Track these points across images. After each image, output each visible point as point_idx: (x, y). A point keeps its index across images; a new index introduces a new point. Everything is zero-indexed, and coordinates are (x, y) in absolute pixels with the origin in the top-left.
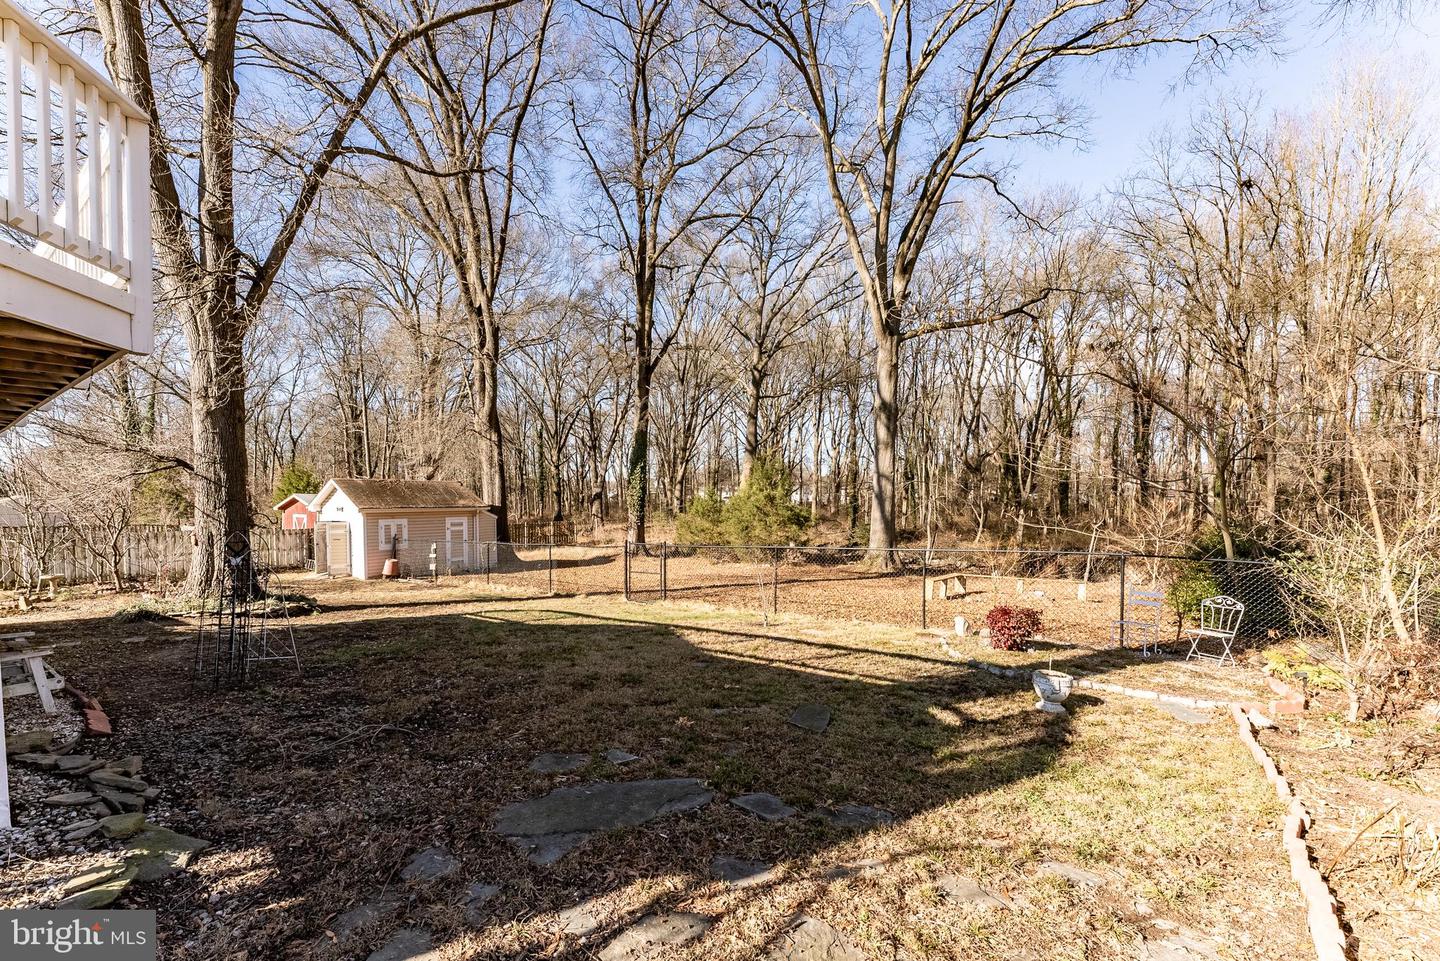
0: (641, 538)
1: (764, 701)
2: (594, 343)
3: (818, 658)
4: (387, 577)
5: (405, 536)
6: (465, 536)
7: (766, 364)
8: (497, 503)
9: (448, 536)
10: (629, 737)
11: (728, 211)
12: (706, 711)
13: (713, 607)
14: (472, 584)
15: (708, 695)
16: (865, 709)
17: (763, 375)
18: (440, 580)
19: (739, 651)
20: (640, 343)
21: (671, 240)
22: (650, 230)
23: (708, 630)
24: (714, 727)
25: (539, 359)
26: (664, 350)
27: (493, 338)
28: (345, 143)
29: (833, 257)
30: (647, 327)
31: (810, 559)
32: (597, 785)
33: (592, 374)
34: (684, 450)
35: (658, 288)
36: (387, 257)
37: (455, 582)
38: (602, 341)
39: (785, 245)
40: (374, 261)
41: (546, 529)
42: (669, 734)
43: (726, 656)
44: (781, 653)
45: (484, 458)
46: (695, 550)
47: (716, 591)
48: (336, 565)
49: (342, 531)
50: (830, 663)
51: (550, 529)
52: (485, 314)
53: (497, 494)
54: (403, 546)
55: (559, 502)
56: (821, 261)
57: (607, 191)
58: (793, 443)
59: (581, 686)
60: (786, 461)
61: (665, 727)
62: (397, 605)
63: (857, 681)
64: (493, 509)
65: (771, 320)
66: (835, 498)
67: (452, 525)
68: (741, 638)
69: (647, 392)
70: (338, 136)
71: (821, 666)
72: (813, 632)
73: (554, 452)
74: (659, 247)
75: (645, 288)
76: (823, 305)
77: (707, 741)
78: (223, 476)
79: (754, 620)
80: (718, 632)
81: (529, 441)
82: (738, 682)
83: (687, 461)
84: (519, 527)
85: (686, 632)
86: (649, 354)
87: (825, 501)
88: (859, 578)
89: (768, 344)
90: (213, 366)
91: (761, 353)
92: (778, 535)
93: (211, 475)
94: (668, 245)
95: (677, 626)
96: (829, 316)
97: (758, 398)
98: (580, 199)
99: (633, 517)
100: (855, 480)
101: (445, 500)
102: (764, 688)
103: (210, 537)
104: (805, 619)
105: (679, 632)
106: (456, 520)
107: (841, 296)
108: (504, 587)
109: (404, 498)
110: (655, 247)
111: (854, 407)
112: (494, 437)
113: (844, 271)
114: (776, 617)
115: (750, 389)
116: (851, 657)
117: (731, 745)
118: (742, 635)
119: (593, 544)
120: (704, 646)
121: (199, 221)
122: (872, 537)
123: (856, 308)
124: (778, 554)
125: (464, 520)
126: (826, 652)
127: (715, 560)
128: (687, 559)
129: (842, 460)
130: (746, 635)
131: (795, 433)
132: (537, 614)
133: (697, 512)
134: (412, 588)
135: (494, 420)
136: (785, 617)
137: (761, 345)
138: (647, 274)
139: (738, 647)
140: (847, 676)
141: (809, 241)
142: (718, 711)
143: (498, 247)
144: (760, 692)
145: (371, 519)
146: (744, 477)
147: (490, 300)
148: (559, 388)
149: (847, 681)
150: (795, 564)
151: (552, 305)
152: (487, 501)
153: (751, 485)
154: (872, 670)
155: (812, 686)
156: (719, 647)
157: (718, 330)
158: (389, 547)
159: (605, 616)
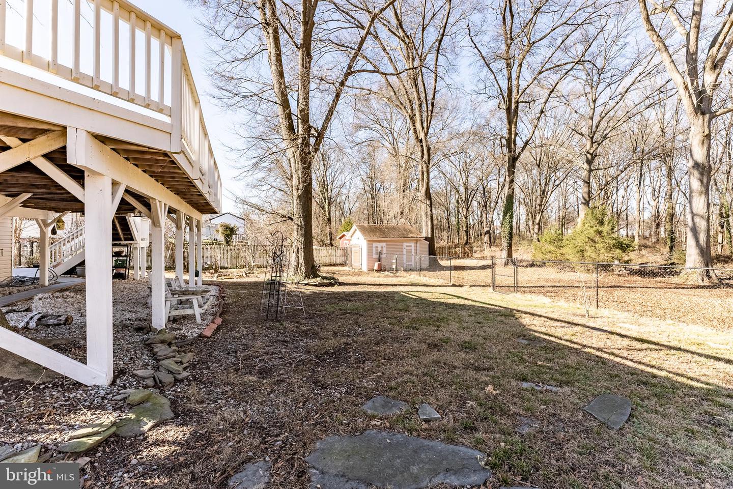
0: (510, 255)
1: (567, 383)
2: (486, 152)
3: (628, 350)
4: (376, 270)
5: (385, 251)
6: (413, 252)
7: (597, 149)
8: (430, 236)
9: (405, 252)
10: (443, 395)
11: (566, 62)
12: (514, 383)
13: (549, 300)
14: (412, 276)
15: (520, 369)
16: (672, 410)
17: (594, 156)
18: (398, 274)
19: (559, 335)
20: (509, 146)
21: (528, 86)
22: (515, 82)
23: (540, 316)
24: (516, 400)
25: (456, 163)
26: (524, 148)
27: (428, 153)
28: (352, 70)
29: (649, 73)
30: (513, 136)
31: (632, 272)
32: (399, 436)
33: (484, 167)
34: (540, 205)
35: (520, 114)
36: (385, 124)
37: (405, 275)
38: (490, 150)
39: (609, 74)
40: (380, 127)
41: (457, 249)
42: (476, 399)
43: (547, 337)
44: (594, 341)
45: (423, 214)
46: (545, 263)
47: (554, 290)
48: (356, 264)
49: (358, 249)
50: (639, 356)
51: (459, 250)
52: (424, 142)
53: (430, 231)
54: (383, 256)
55: (467, 236)
56: (639, 79)
57: (489, 67)
58: (620, 199)
59: (433, 346)
60: (615, 210)
61: (474, 392)
62: (372, 285)
63: (667, 378)
64: (426, 239)
65: (599, 122)
66: (655, 232)
67: (407, 246)
68: (564, 324)
69: (514, 172)
70: (350, 67)
71: (630, 357)
72: (627, 326)
73: (465, 210)
74: (520, 92)
75: (512, 115)
76: (641, 108)
77: (504, 412)
78: (303, 223)
79: (579, 312)
80: (548, 318)
81: (452, 205)
82: (550, 361)
83: (542, 212)
84: (442, 248)
85: (524, 315)
86: (515, 151)
87: (647, 234)
88: (675, 288)
89: (597, 137)
90: (300, 176)
91: (592, 143)
92: (604, 257)
93: (299, 223)
94: (526, 89)
95: (518, 311)
96: (647, 113)
97: (590, 171)
98: (475, 75)
99: (505, 244)
100: (672, 219)
101: (403, 234)
102: (570, 370)
103: (298, 250)
104: (623, 315)
105: (518, 315)
106: (408, 244)
107: (656, 98)
108: (427, 279)
109: (384, 233)
110: (518, 92)
111: (671, 171)
112: (428, 203)
113: (659, 81)
114: (598, 311)
115: (586, 166)
116: (661, 353)
117: (525, 421)
118: (565, 322)
119: (483, 258)
120: (533, 328)
121: (297, 116)
122: (687, 258)
123: (671, 103)
124: (605, 267)
125: (412, 244)
126: (638, 345)
127: (558, 270)
128: (540, 268)
129: (662, 208)
130: (569, 323)
131: (622, 192)
132: (438, 294)
133: (546, 240)
134: (385, 277)
135: (428, 195)
136: (603, 312)
137: (592, 138)
138: (513, 107)
139: (559, 332)
140: (655, 371)
141: (629, 68)
142: (525, 385)
143: (430, 108)
144: (566, 373)
145: (370, 243)
146: (580, 220)
147: (426, 134)
148: (467, 177)
149: (654, 376)
150: (619, 275)
151: (462, 134)
152: (424, 235)
153: (584, 224)
154: (683, 368)
155: (617, 376)
156: (544, 330)
157: (563, 133)
158: (377, 256)
159: (477, 300)
